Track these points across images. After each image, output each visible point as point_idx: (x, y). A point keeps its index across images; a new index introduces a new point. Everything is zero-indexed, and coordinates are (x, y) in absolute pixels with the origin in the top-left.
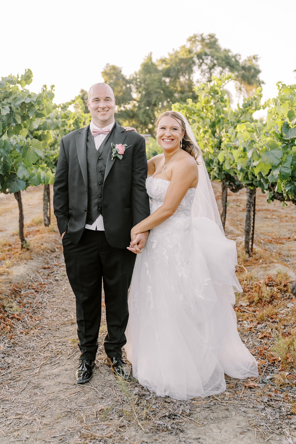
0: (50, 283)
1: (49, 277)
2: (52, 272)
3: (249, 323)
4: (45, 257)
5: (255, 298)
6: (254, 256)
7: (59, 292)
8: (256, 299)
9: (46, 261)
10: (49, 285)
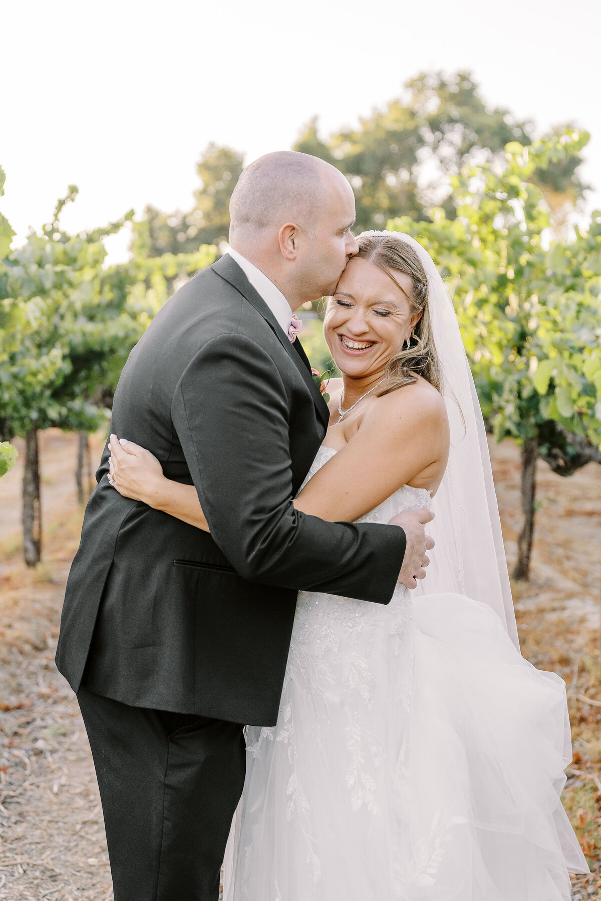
0: (17, 764)
1: (17, 741)
2: (28, 723)
4: (12, 668)
7: (40, 799)
9: (14, 684)
10: (11, 770)
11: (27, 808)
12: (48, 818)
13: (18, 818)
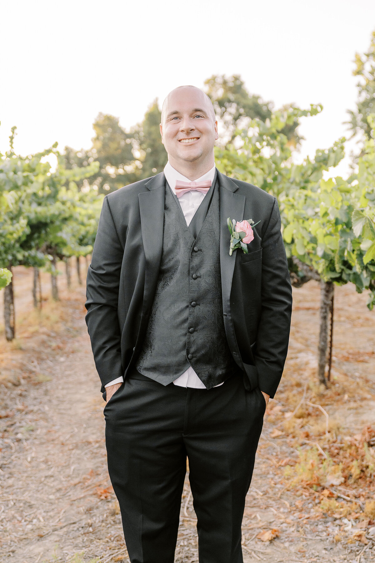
0: (7, 447)
1: (6, 434)
2: (12, 425)
3: (354, 524)
5: (353, 471)
6: (333, 387)
8: (355, 471)
9: (3, 404)
10: (4, 450)
11: (14, 470)
12: (25, 475)
13: (9, 475)
